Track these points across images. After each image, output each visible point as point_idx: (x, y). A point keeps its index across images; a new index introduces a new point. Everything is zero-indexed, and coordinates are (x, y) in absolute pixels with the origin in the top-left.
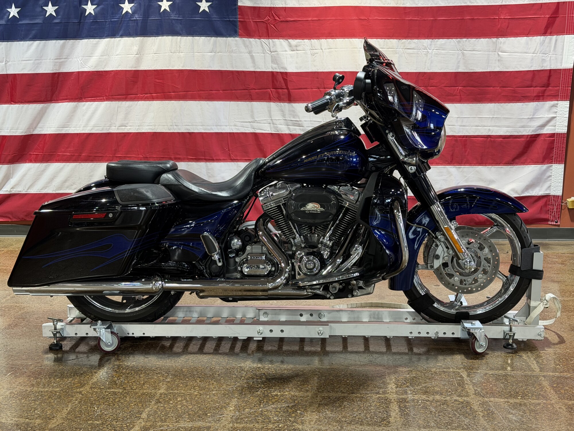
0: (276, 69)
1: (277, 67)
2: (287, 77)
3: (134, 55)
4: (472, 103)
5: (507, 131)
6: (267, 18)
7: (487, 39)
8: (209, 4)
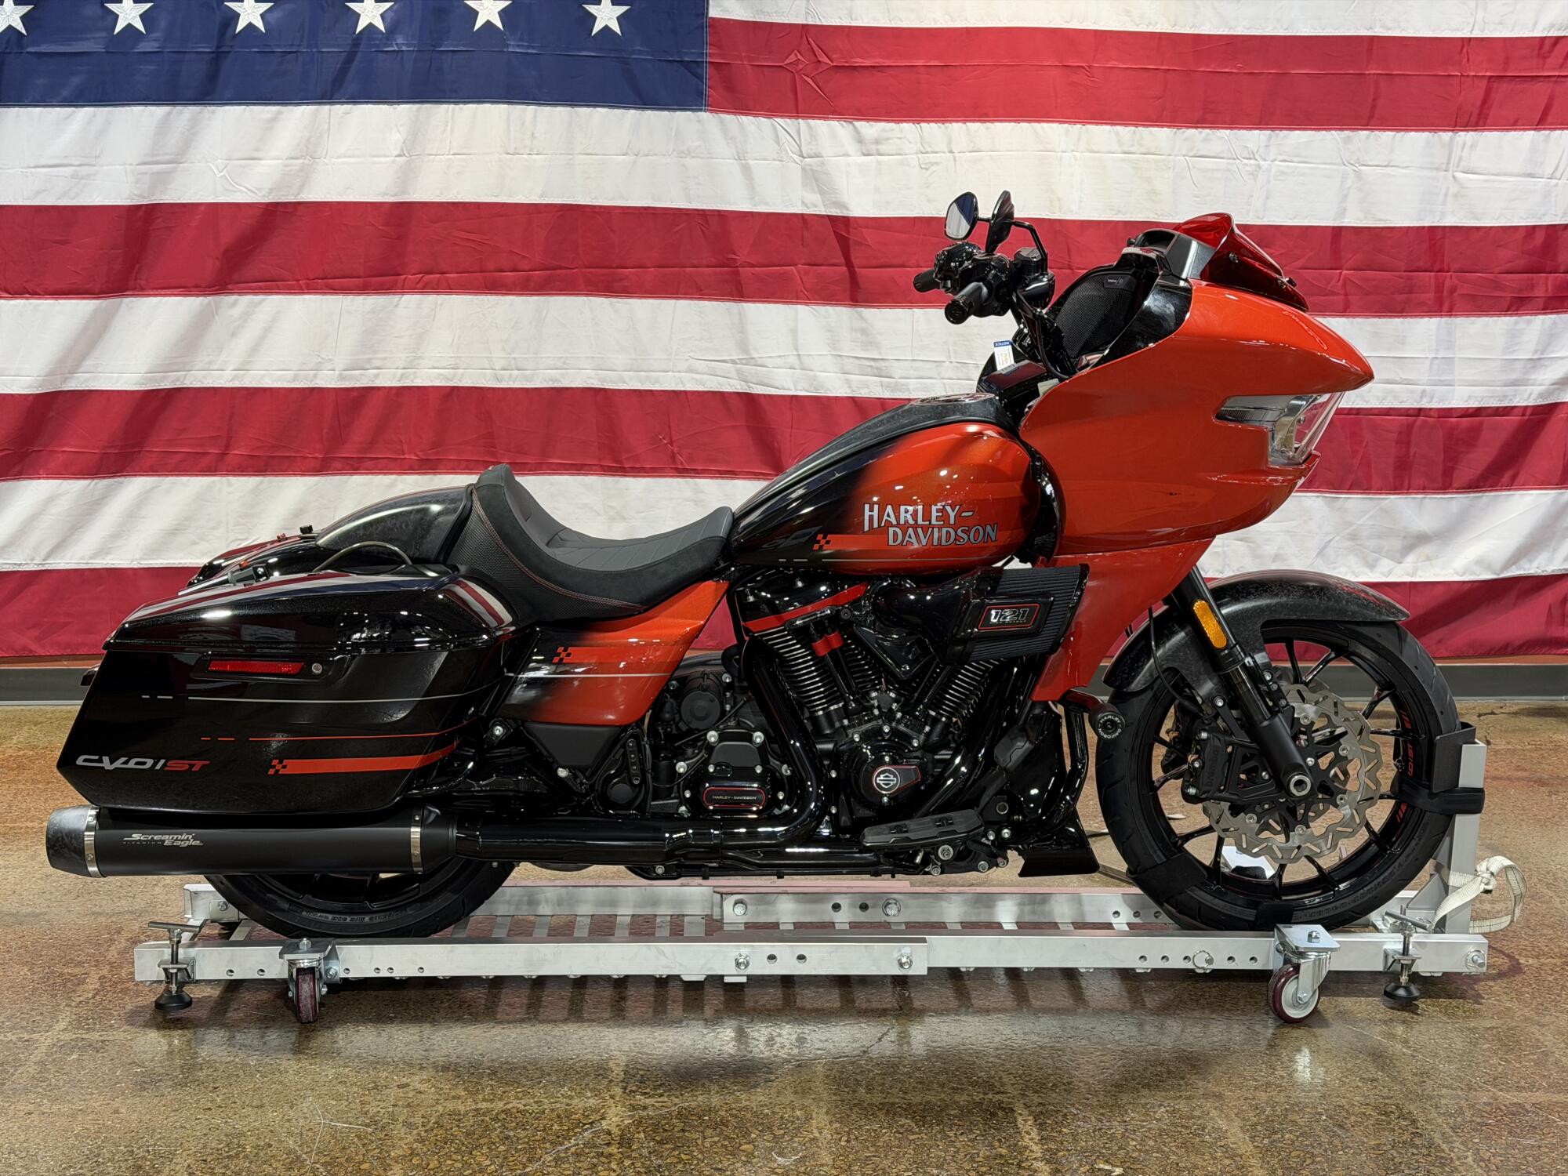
0: (815, 206)
1: (820, 203)
2: (848, 232)
3: (392, 158)
4: (1380, 317)
5: (1470, 397)
6: (793, 56)
7: (1427, 133)
8: (623, 9)
